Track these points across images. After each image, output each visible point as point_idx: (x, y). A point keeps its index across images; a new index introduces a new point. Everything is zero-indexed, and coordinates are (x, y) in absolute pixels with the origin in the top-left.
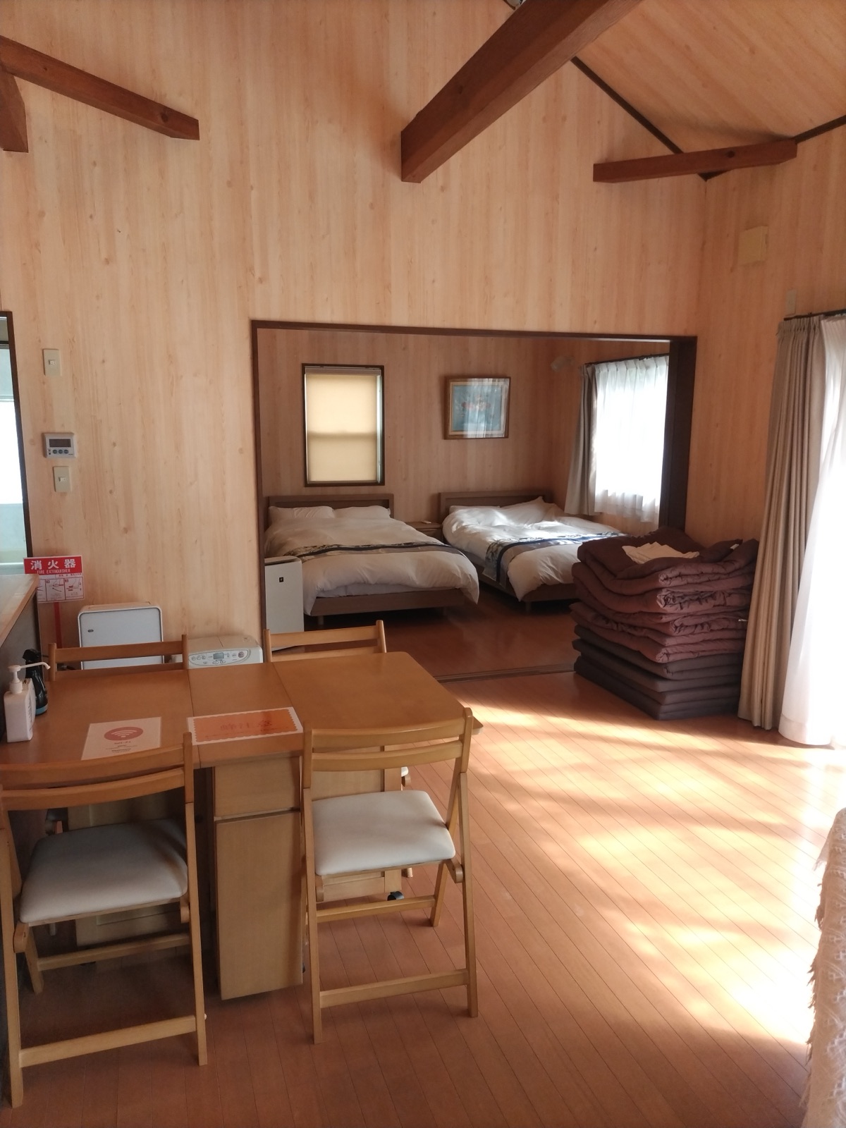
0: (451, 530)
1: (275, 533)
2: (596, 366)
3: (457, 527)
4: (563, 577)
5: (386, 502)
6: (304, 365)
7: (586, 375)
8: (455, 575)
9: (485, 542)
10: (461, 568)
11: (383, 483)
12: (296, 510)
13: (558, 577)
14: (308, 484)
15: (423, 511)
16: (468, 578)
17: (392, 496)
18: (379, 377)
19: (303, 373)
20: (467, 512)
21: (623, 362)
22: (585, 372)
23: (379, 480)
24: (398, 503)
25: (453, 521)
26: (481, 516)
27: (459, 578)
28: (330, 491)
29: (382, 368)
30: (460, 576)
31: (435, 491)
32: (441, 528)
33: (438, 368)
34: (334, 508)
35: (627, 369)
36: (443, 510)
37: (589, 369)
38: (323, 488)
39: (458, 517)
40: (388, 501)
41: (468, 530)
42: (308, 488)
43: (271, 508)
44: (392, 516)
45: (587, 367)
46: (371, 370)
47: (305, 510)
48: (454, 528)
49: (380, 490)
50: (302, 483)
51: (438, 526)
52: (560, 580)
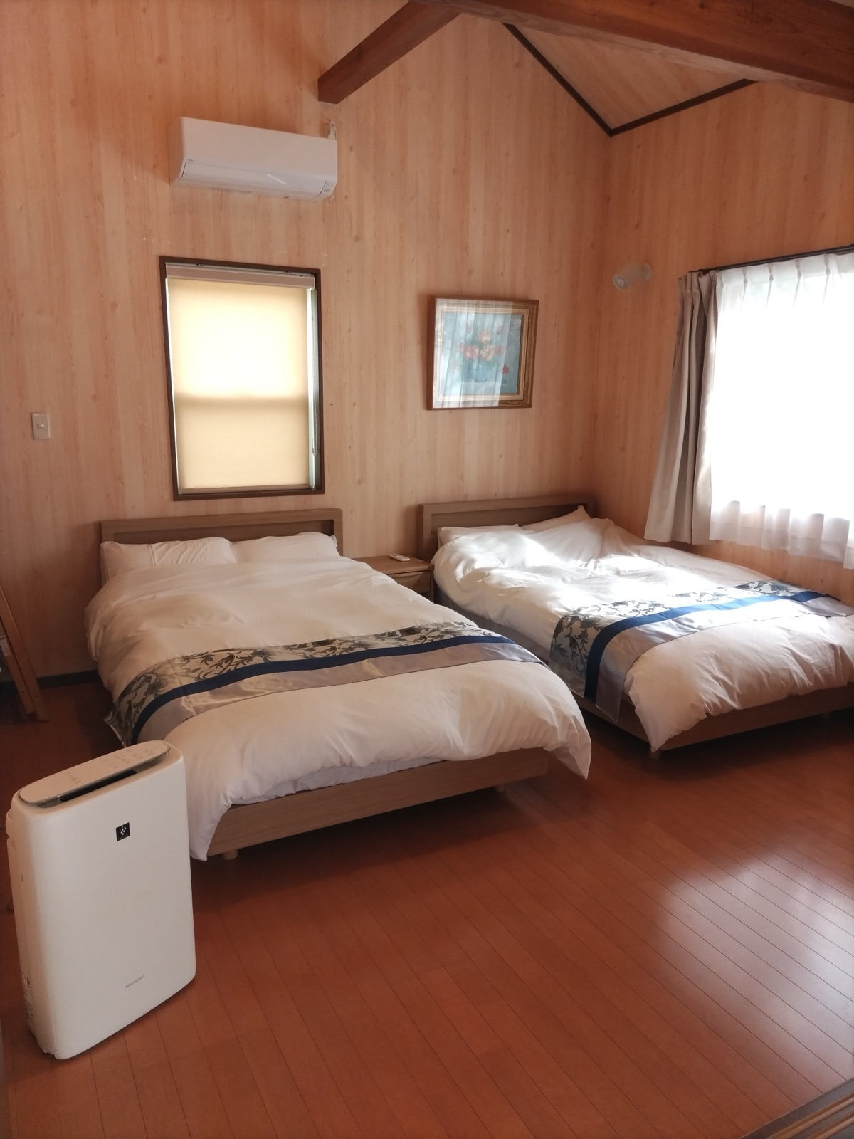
0: (455, 576)
1: (114, 604)
2: (718, 274)
3: (464, 570)
4: (741, 698)
5: (329, 526)
6: (163, 260)
7: (696, 290)
8: (545, 722)
9: (547, 613)
10: (552, 701)
11: (320, 488)
12: (158, 549)
13: (732, 699)
14: (180, 495)
15: (390, 536)
16: (571, 726)
17: (339, 513)
18: (309, 291)
19: (163, 275)
20: (477, 540)
21: (791, 262)
22: (695, 284)
23: (313, 484)
24: (350, 525)
25: (453, 559)
26: (503, 548)
27: (554, 729)
28: (223, 506)
29: (316, 274)
30: (557, 725)
31: (411, 500)
32: (431, 571)
33: (416, 280)
34: (234, 540)
35: (799, 275)
36: (427, 534)
37: (704, 280)
38: (210, 502)
39: (462, 550)
40: (332, 522)
41: (494, 581)
42: (181, 504)
43: (106, 544)
44: (340, 550)
45: (699, 276)
46: (296, 276)
47: (178, 546)
48: (459, 573)
49: (316, 501)
50: (167, 493)
51: (425, 567)
52: (735, 705)
